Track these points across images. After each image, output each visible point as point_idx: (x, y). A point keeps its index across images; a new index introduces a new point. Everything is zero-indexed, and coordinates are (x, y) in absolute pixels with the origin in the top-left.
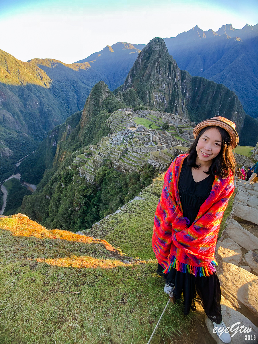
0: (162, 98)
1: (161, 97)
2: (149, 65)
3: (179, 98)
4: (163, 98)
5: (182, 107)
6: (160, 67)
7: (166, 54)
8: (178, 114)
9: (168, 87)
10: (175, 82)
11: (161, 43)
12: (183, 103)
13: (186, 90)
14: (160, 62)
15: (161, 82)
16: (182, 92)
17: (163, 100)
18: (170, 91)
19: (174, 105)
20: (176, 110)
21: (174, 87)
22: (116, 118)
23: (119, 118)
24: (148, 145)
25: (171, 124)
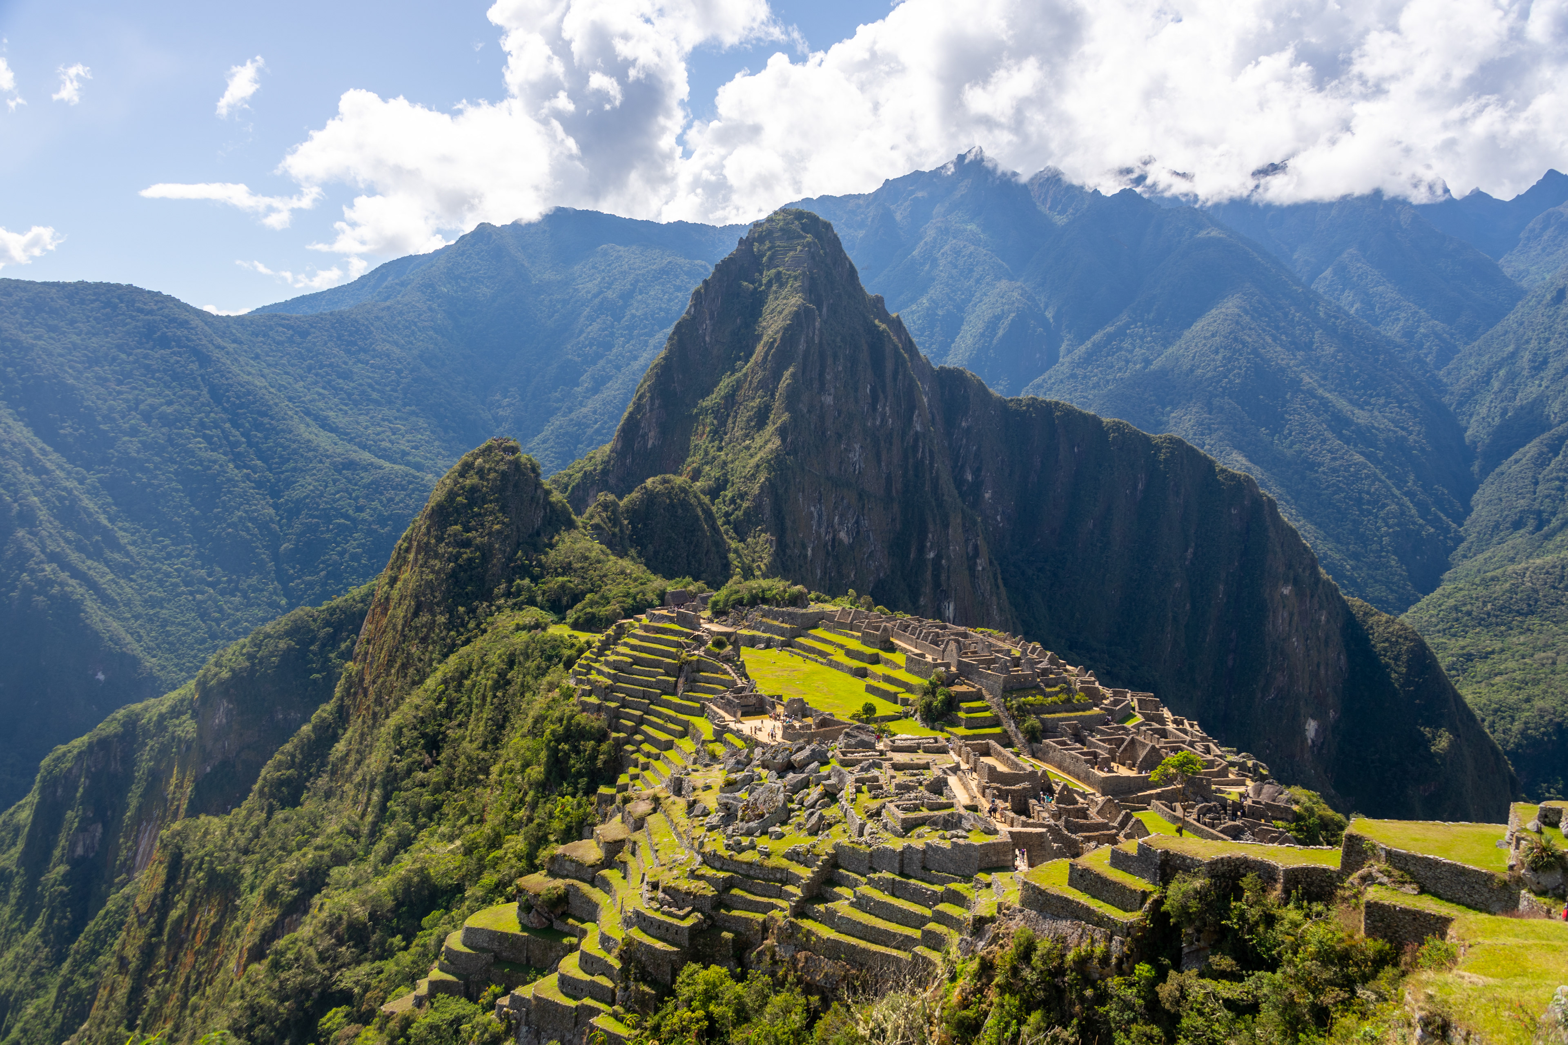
0: (852, 521)
1: (841, 517)
3: (946, 517)
4: (857, 522)
5: (972, 568)
6: (823, 356)
7: (851, 292)
8: (950, 610)
9: (879, 461)
10: (912, 433)
11: (821, 237)
12: (976, 547)
13: (979, 469)
14: (822, 333)
15: (837, 433)
16: (959, 482)
17: (858, 533)
18: (889, 479)
19: (925, 562)
20: (937, 584)
21: (911, 461)
22: (637, 661)
23: (658, 664)
24: (961, 832)
25: (964, 689)
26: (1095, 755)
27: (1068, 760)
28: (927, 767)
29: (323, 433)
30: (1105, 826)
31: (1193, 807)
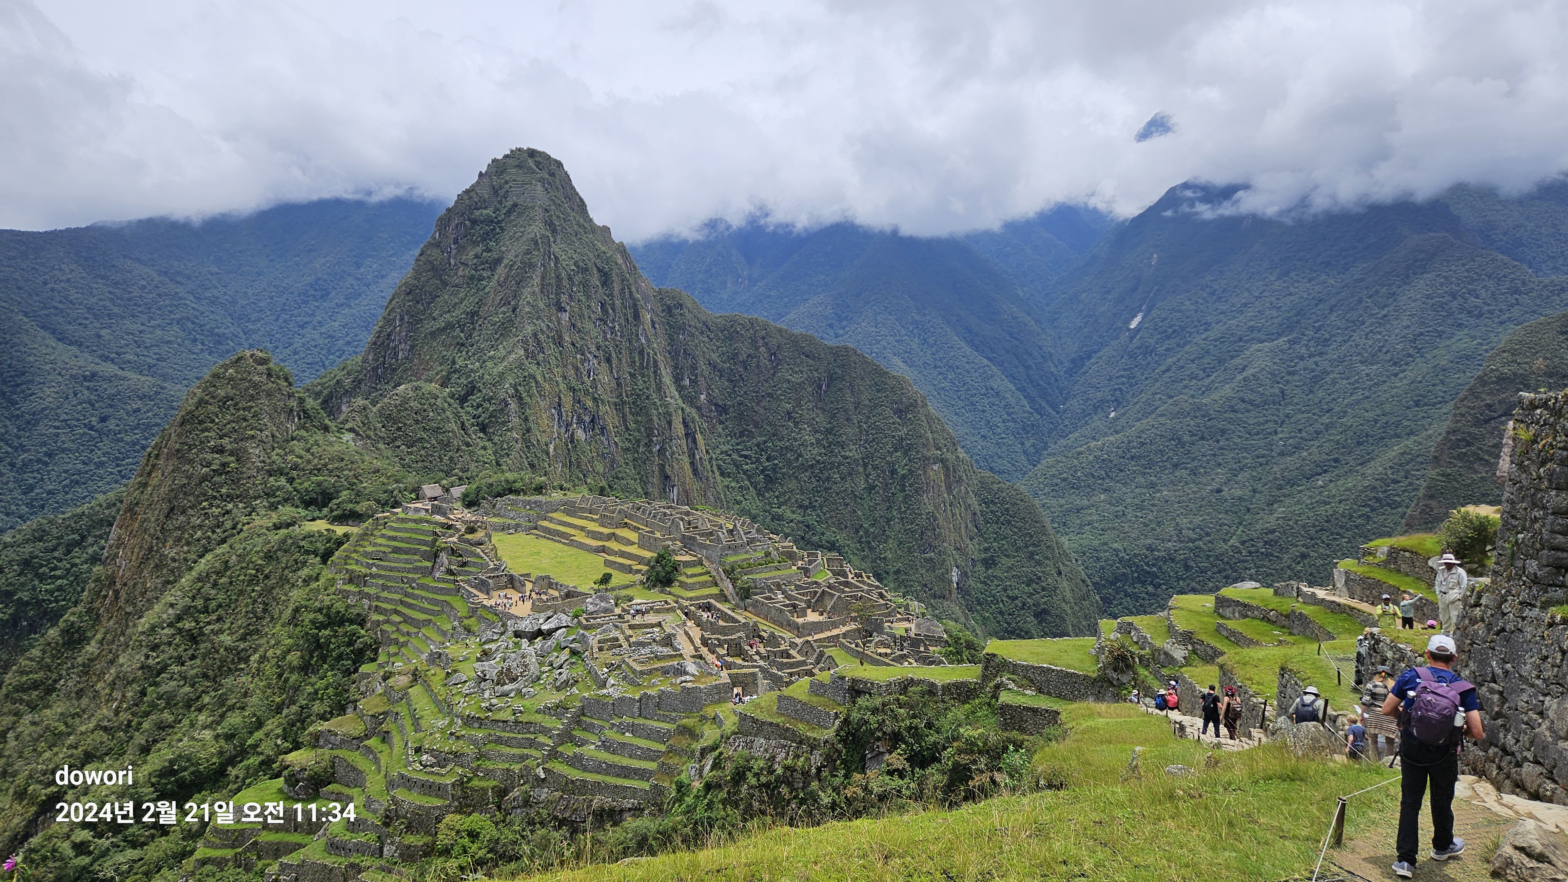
0: (587, 419)
1: (579, 417)
2: (501, 270)
3: (670, 415)
4: (592, 421)
5: (692, 458)
6: (558, 277)
7: (582, 221)
8: (674, 494)
9: (611, 369)
10: (638, 344)
11: (552, 175)
12: (694, 441)
13: (696, 375)
14: (556, 257)
15: (573, 344)
16: (680, 386)
17: (593, 430)
18: (619, 384)
19: (651, 452)
20: (663, 475)
22: (396, 550)
23: (415, 552)
24: (688, 678)
25: (687, 558)
26: (795, 606)
27: (773, 612)
28: (659, 624)
30: (804, 663)
31: (870, 642)
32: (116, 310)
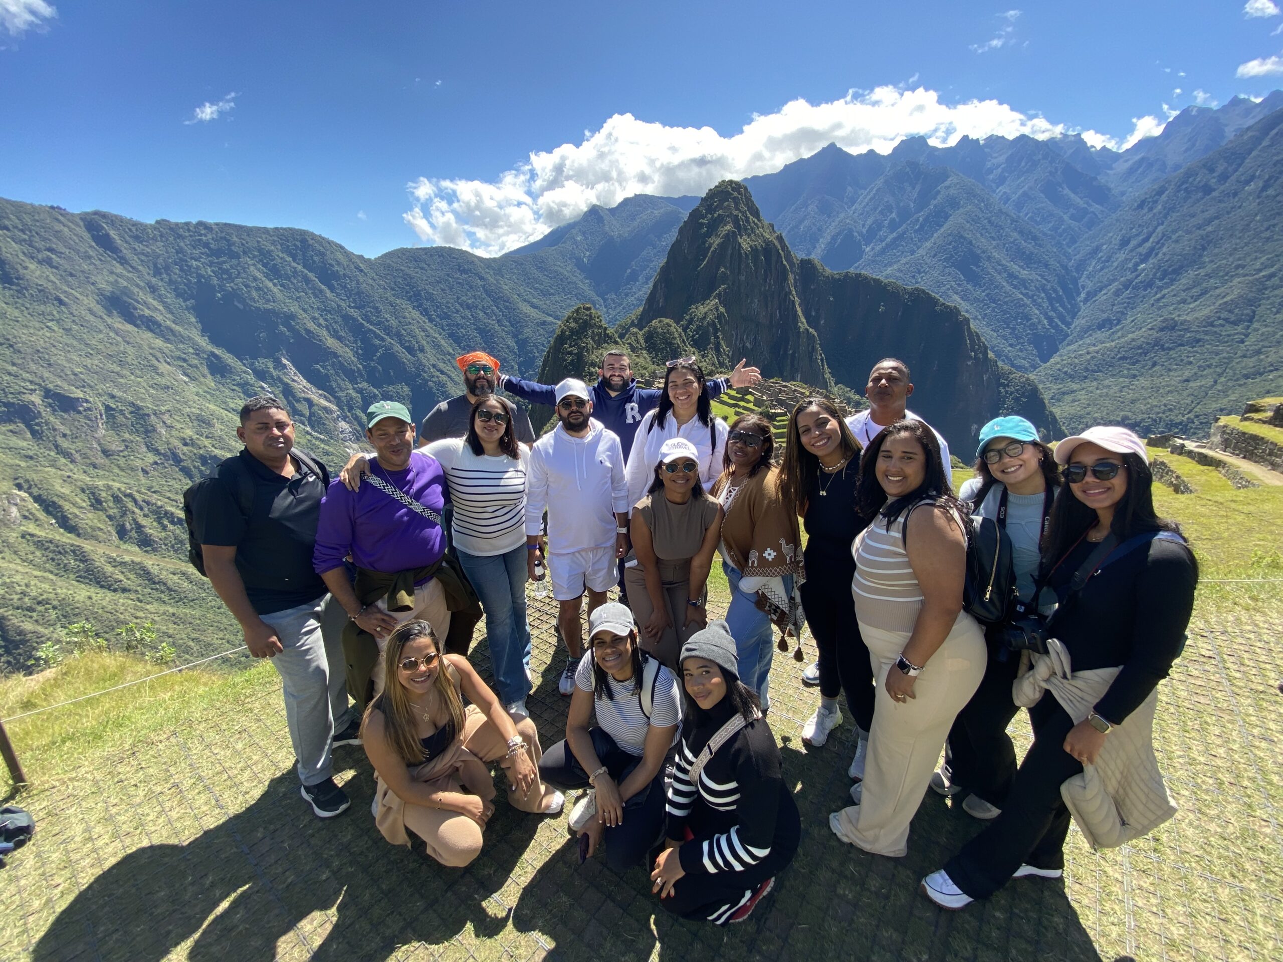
2: (710, 254)
11: (742, 195)
20: (793, 365)
25: (779, 411)
29: (532, 310)
32: (552, 291)
